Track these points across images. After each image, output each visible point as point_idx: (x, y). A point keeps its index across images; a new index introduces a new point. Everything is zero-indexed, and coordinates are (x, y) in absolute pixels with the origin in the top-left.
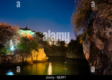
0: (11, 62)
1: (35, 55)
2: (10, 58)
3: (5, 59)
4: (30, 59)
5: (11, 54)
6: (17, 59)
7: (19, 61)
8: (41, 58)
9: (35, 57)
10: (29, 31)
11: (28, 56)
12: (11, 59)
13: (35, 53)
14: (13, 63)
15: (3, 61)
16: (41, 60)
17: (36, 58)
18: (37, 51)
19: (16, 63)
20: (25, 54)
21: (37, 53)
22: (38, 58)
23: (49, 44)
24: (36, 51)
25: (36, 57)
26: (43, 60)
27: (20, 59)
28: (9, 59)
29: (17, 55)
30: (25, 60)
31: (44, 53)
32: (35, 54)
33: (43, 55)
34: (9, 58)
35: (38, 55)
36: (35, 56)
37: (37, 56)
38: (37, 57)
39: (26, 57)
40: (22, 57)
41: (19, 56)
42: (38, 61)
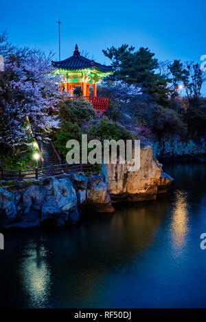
0: (41, 208)
1: (116, 173)
3: (21, 198)
5: (37, 178)
6: (58, 197)
8: (143, 185)
9: (117, 180)
11: (93, 181)
12: (38, 198)
14: (48, 213)
15: (16, 206)
16: (144, 191)
17: (124, 187)
19: (59, 211)
22: (128, 185)
25: (120, 184)
26: (148, 195)
28: (32, 198)
30: (83, 198)
32: (119, 170)
34: (33, 194)
36: (116, 177)
37: (126, 176)
38: (125, 181)
39: (88, 188)
42: (129, 195)
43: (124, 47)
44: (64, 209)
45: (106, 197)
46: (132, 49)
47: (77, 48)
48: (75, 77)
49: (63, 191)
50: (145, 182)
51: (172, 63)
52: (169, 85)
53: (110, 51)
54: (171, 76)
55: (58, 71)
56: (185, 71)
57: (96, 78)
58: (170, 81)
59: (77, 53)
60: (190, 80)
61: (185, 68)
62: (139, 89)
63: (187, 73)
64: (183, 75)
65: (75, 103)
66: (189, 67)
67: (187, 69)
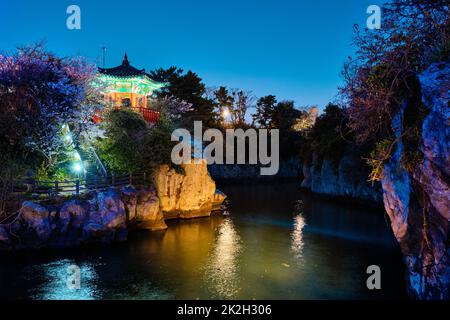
0: (82, 225)
1: (169, 189)
2: (77, 210)
3: (57, 215)
4: (152, 210)
5: (77, 190)
6: (103, 213)
7: (115, 222)
8: (197, 201)
9: (169, 196)
10: (138, 80)
11: (144, 195)
12: (78, 213)
13: (169, 182)
14: (91, 231)
15: (51, 224)
16: (197, 208)
17: (176, 202)
18: (177, 172)
19: (105, 229)
20: (133, 191)
21: (176, 178)
22: (181, 201)
23: (222, 119)
24: (173, 171)
25: (173, 199)
26: (202, 211)
27: (117, 214)
28: (71, 214)
29: (101, 195)
30: (132, 214)
31: (209, 178)
32: (171, 185)
33: (204, 187)
34: (71, 209)
35: (184, 188)
36: (168, 193)
37: (179, 191)
38: (178, 197)
39: (138, 203)
40: (122, 205)
41: (110, 199)
42: (182, 212)
43: (172, 69)
44: (110, 225)
45: (158, 213)
46: (181, 71)
47: (126, 57)
48: (124, 87)
49: (110, 206)
50: (200, 197)
51: (219, 89)
52: (216, 110)
53: (158, 72)
54: (217, 101)
55: (104, 78)
56: (230, 97)
57: (146, 90)
58: (216, 105)
59: (126, 62)
60: (235, 106)
61: (230, 94)
62: (191, 105)
63: (233, 100)
64: (228, 101)
65: (124, 112)
66: (234, 94)
67: (232, 96)
